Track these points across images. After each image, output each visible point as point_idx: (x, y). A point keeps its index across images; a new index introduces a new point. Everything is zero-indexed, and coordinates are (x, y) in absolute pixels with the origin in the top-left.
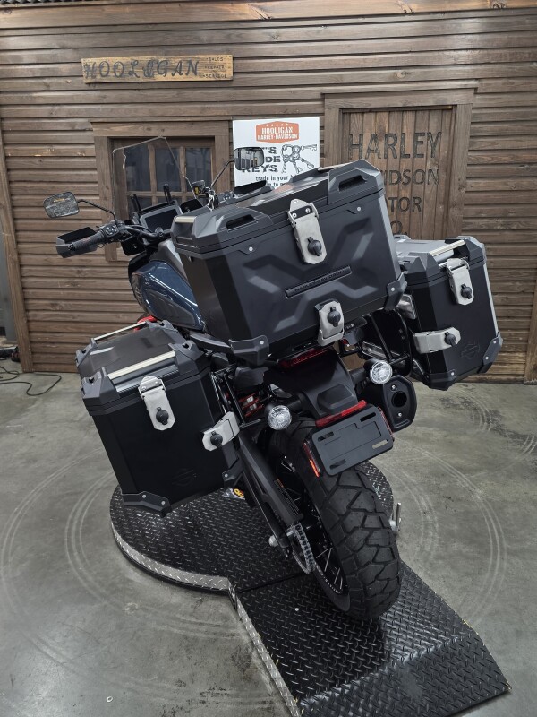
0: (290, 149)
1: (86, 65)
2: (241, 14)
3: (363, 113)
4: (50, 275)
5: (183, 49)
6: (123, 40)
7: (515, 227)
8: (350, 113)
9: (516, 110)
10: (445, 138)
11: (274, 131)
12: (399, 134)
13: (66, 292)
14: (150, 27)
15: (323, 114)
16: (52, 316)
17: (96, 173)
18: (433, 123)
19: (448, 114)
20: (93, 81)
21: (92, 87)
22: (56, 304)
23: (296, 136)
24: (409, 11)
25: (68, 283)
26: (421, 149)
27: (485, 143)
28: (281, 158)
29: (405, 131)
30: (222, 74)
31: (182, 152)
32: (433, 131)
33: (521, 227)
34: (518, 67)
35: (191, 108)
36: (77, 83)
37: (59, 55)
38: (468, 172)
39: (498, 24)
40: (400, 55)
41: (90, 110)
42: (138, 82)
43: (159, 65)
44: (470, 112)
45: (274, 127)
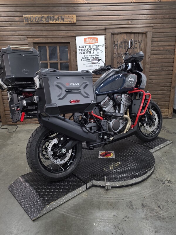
0: (95, 46)
1: (25, 17)
2: (79, 1)
3: (118, 34)
5: (59, 13)
6: (38, 9)
7: (165, 70)
8: (114, 34)
9: (164, 34)
10: (143, 42)
14: (47, 5)
15: (106, 35)
18: (140, 37)
19: (144, 35)
20: (27, 23)
21: (27, 25)
23: (97, 42)
24: (132, 2)
26: (136, 46)
27: (155, 44)
28: (92, 49)
30: (72, 21)
31: (58, 48)
32: (140, 40)
33: (167, 70)
34: (165, 20)
35: (62, 33)
36: (22, 24)
37: (15, 14)
38: (151, 53)
39: (159, 7)
40: (130, 16)
41: (26, 33)
42: (44, 24)
43: (51, 18)
44: (151, 34)
45: (90, 39)
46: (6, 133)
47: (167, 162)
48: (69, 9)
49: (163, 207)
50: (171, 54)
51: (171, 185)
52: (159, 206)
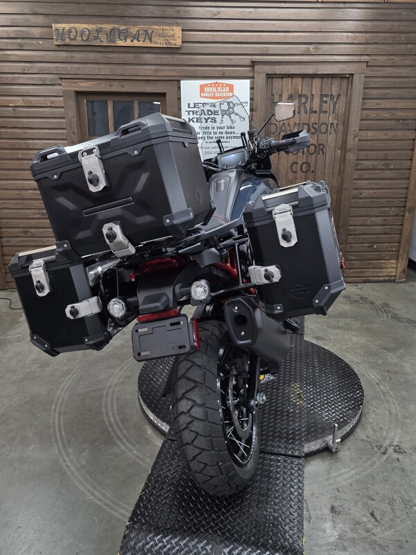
0: (226, 104)
1: (56, 29)
3: (283, 78)
4: (23, 207)
5: (140, 20)
6: (88, 11)
7: (392, 167)
8: (273, 78)
9: (394, 80)
10: (343, 99)
11: (214, 89)
12: (309, 95)
13: (36, 221)
15: (253, 78)
16: (23, 241)
17: (64, 120)
18: (335, 88)
19: (345, 81)
20: (62, 43)
21: (61, 48)
22: (27, 232)
23: (231, 94)
24: (320, 1)
25: (38, 213)
26: (325, 107)
27: (372, 104)
28: (220, 113)
29: (314, 93)
30: (172, 42)
31: (136, 106)
32: (334, 93)
33: (397, 167)
34: (397, 47)
35: (146, 69)
36: (48, 44)
37: (32, 20)
38: (361, 125)
39: (383, 14)
40: (312, 34)
41: (59, 67)
42: (102, 46)
43: (120, 32)
44: (363, 80)
45: (214, 87)
46: (4, 310)
47: (392, 398)
48: (165, 11)
49: (383, 515)
50: (409, 130)
51: (401, 457)
52: (372, 514)
